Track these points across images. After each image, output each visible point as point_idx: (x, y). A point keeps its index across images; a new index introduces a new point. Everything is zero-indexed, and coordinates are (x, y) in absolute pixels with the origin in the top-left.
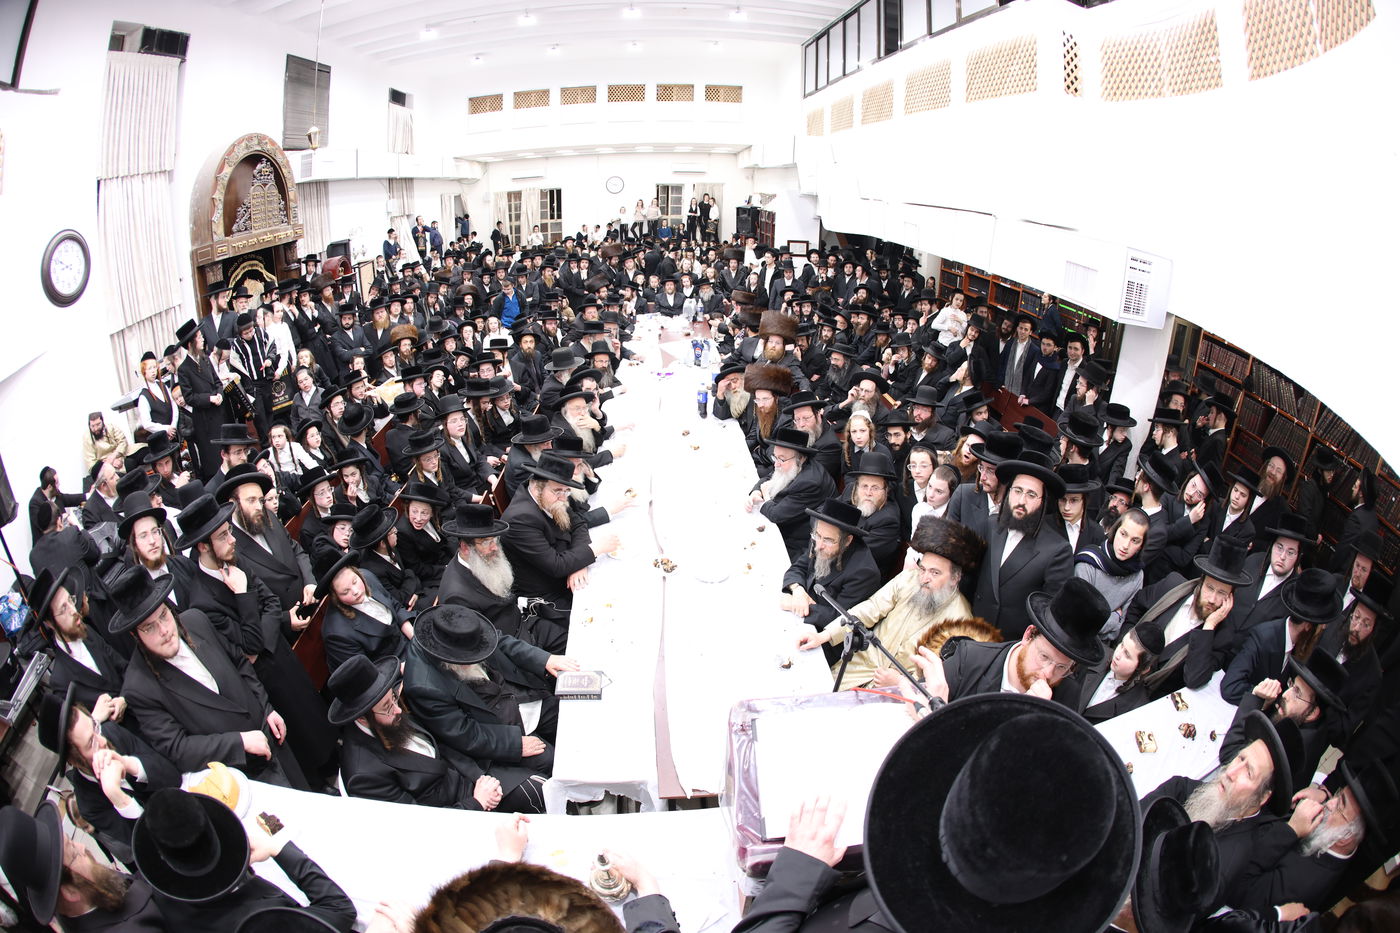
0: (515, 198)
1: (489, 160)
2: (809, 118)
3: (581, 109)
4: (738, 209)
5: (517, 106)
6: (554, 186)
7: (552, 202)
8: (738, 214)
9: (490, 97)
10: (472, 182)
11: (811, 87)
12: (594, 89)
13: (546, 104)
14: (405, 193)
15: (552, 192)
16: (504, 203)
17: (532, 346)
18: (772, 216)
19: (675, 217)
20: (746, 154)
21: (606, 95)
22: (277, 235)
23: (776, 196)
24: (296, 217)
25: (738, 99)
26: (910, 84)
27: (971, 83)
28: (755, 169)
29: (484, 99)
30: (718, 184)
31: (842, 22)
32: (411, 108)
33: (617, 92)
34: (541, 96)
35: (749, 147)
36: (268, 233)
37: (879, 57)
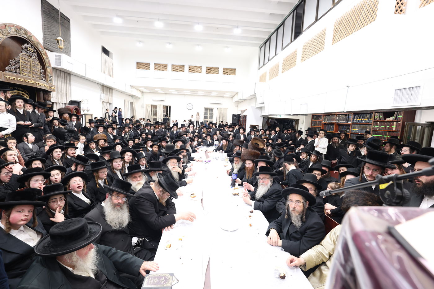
0: (154, 107)
1: (145, 90)
2: (260, 77)
3: (178, 74)
4: (233, 115)
5: (155, 69)
6: (168, 105)
7: (167, 111)
8: (233, 117)
9: (145, 63)
10: (137, 98)
11: (262, 64)
12: (184, 66)
13: (166, 70)
14: (109, 92)
15: (167, 107)
16: (150, 109)
17: (157, 149)
18: (245, 117)
19: (210, 120)
20: (236, 96)
21: (188, 69)
22: (38, 83)
23: (247, 110)
24: (51, 81)
25: (234, 74)
26: (305, 48)
27: (336, 35)
28: (239, 102)
29: (142, 64)
30: (226, 108)
31: (276, 31)
32: (112, 59)
33: (192, 69)
34: (165, 67)
35: (238, 93)
36: (32, 80)
37: (291, 42)
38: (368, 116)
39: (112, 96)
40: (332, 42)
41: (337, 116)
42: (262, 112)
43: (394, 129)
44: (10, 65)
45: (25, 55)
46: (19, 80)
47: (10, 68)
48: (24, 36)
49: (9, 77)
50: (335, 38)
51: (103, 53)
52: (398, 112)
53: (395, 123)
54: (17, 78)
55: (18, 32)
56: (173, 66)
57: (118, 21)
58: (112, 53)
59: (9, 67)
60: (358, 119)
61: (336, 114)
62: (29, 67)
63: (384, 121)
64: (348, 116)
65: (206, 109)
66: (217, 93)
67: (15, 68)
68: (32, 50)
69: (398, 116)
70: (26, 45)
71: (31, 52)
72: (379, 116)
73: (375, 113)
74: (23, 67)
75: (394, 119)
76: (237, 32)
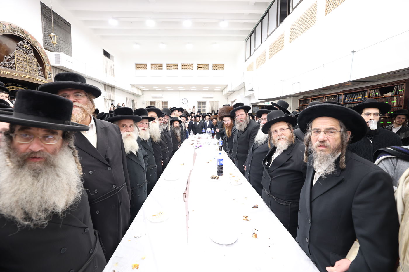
1: (144, 89)
2: (247, 67)
3: (173, 71)
5: (152, 68)
9: (143, 64)
11: (248, 55)
13: (162, 69)
14: (111, 91)
20: (226, 89)
21: (181, 67)
22: (34, 78)
23: (236, 100)
24: (50, 78)
25: (223, 69)
26: (292, 30)
27: (329, 5)
28: (228, 95)
29: (141, 65)
30: (217, 101)
31: (260, 21)
32: (114, 61)
33: (185, 66)
34: (160, 66)
35: (227, 86)
36: (28, 75)
37: (277, 26)
38: (361, 94)
39: (114, 94)
40: (325, 13)
41: (325, 98)
42: (251, 100)
43: (395, 105)
44: (4, 61)
45: (20, 52)
46: (13, 75)
47: (5, 64)
48: (20, 34)
49: (3, 72)
50: (328, 8)
51: (104, 56)
52: (398, 85)
53: (395, 98)
54: (11, 73)
55: (14, 30)
56: (167, 64)
57: (113, 23)
58: (113, 56)
59: (4, 62)
60: (350, 99)
61: (325, 96)
62: (25, 63)
63: (382, 97)
64: (338, 97)
65: (199, 103)
66: (208, 87)
67: (10, 64)
68: (28, 48)
69: (398, 90)
70: (21, 42)
71: (27, 49)
72: (375, 93)
73: (369, 90)
74: (18, 62)
75: (394, 94)
76: (224, 25)
